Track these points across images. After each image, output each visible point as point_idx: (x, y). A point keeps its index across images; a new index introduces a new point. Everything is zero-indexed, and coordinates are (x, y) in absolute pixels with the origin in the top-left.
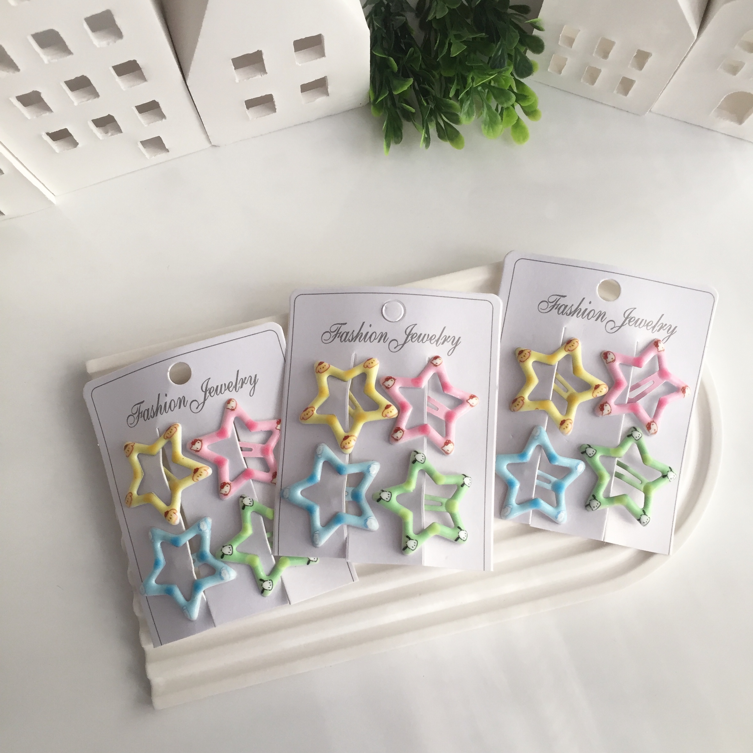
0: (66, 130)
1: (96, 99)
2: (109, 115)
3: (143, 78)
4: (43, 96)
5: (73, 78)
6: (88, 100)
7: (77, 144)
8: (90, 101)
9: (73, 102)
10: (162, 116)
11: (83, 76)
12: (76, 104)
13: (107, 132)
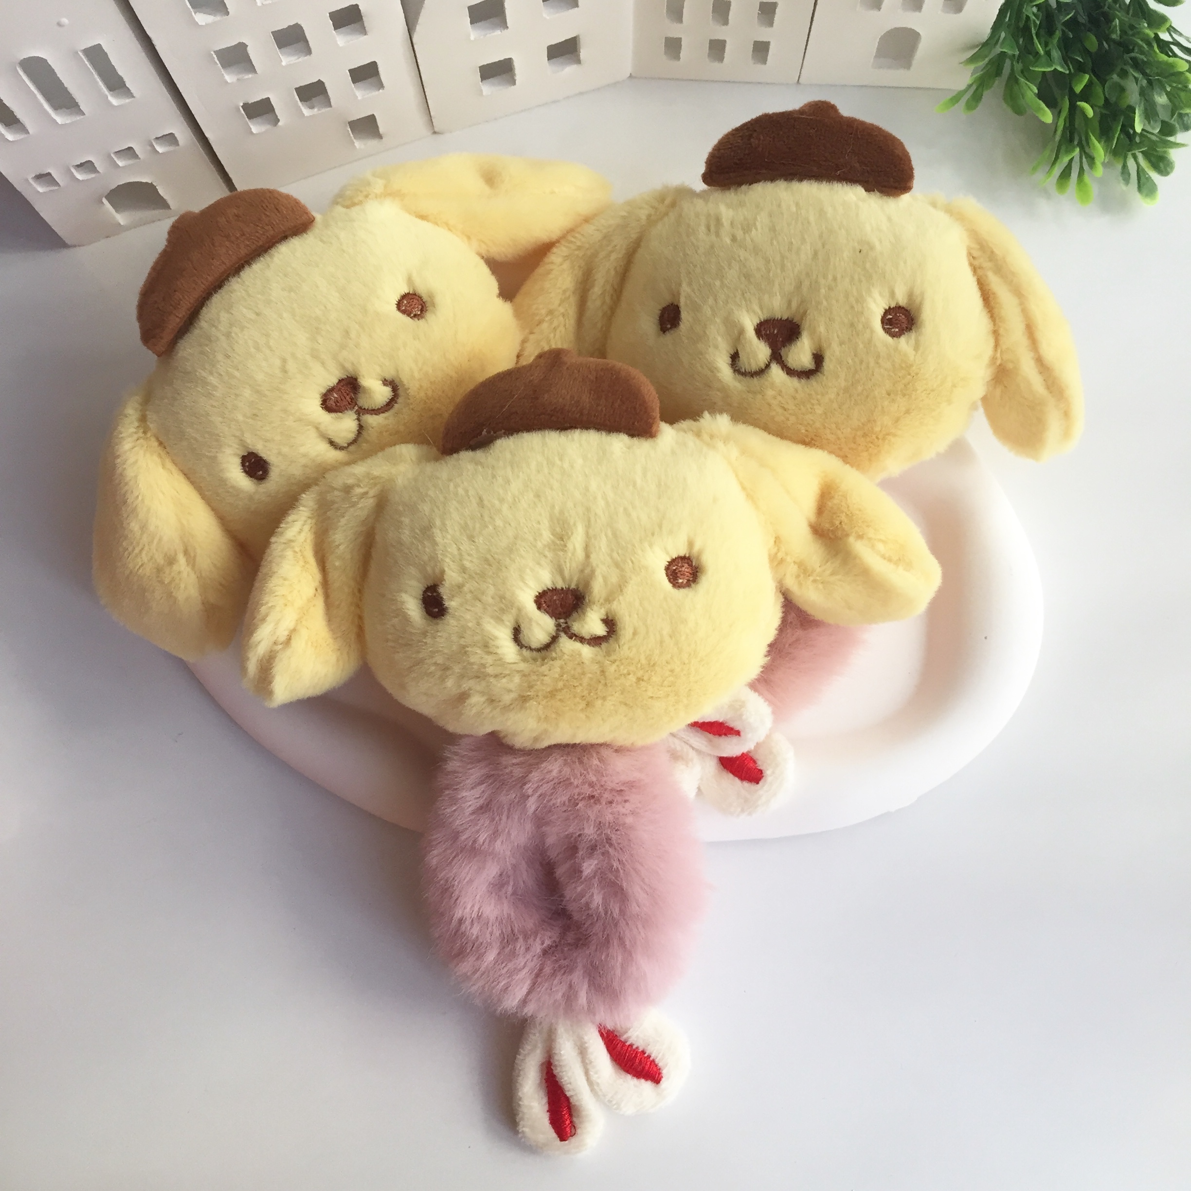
0: (268, 99)
1: (308, 57)
2: (319, 80)
3: (363, 31)
4: (250, 50)
5: (285, 26)
6: (296, 59)
7: (278, 120)
8: (300, 60)
9: (282, 61)
10: (381, 86)
11: (297, 24)
12: (284, 64)
13: (312, 107)
